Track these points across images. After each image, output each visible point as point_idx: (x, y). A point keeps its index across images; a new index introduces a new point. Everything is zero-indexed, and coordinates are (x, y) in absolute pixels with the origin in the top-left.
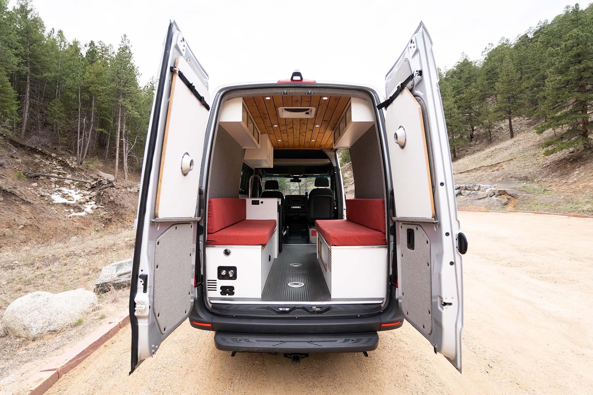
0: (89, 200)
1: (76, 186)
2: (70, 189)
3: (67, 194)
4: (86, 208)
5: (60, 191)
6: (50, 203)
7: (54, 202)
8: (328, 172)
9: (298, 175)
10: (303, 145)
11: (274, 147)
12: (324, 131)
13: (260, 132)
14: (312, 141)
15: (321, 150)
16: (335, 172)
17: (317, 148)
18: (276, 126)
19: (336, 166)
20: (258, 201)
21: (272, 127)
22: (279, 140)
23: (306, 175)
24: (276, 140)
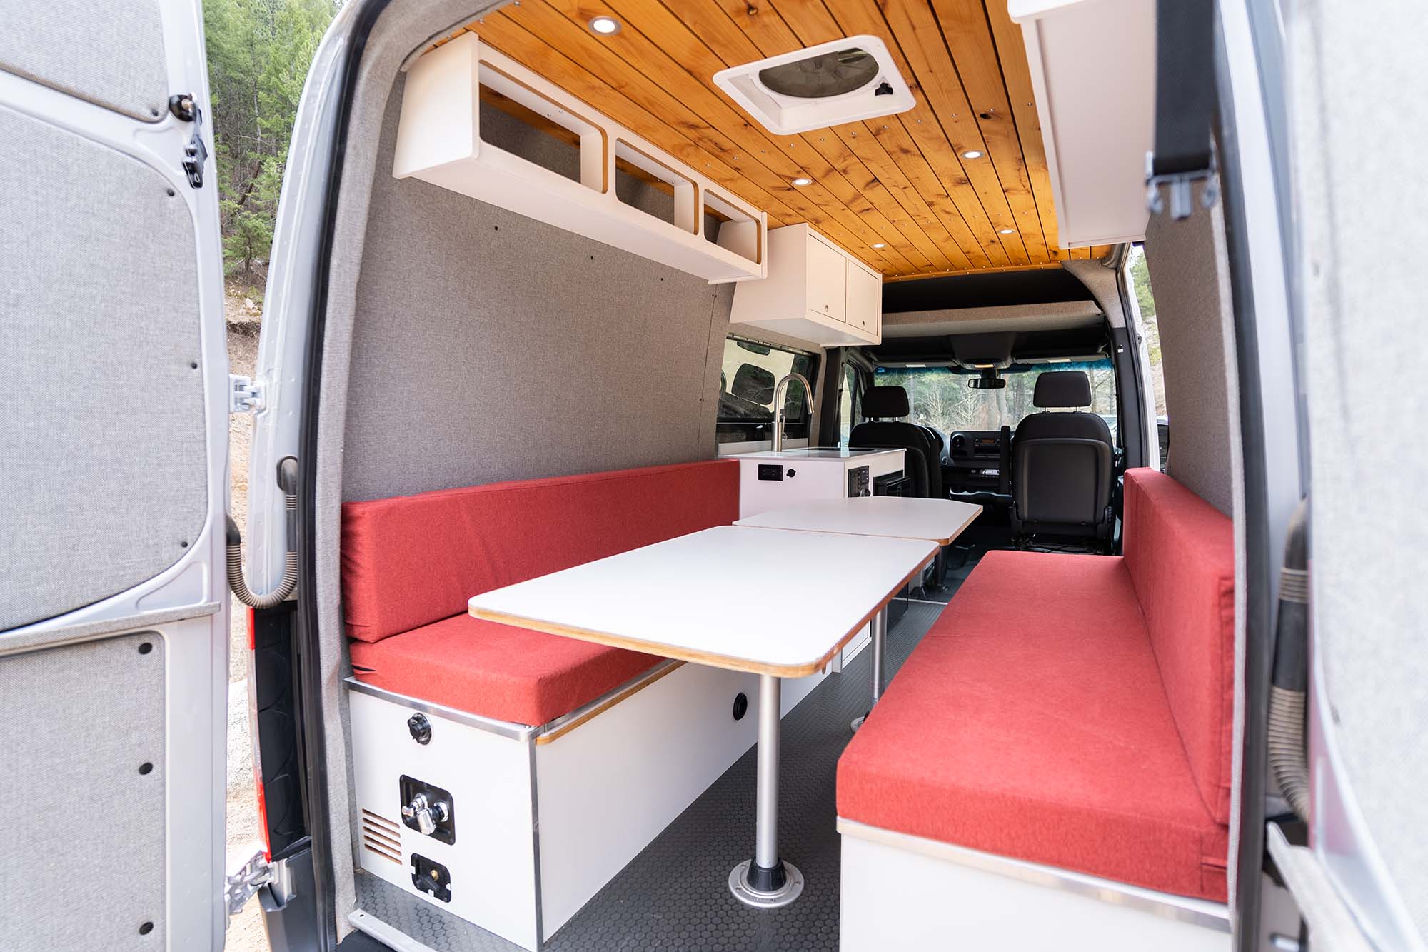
8: (1100, 351)
9: (992, 366)
10: (981, 256)
11: (882, 271)
12: (1021, 180)
13: (764, 218)
14: (1004, 232)
15: (1062, 267)
16: (1120, 351)
17: (1046, 263)
18: (802, 182)
19: (1125, 326)
20: (779, 468)
21: (792, 189)
22: (876, 244)
23: (1020, 362)
24: (863, 245)
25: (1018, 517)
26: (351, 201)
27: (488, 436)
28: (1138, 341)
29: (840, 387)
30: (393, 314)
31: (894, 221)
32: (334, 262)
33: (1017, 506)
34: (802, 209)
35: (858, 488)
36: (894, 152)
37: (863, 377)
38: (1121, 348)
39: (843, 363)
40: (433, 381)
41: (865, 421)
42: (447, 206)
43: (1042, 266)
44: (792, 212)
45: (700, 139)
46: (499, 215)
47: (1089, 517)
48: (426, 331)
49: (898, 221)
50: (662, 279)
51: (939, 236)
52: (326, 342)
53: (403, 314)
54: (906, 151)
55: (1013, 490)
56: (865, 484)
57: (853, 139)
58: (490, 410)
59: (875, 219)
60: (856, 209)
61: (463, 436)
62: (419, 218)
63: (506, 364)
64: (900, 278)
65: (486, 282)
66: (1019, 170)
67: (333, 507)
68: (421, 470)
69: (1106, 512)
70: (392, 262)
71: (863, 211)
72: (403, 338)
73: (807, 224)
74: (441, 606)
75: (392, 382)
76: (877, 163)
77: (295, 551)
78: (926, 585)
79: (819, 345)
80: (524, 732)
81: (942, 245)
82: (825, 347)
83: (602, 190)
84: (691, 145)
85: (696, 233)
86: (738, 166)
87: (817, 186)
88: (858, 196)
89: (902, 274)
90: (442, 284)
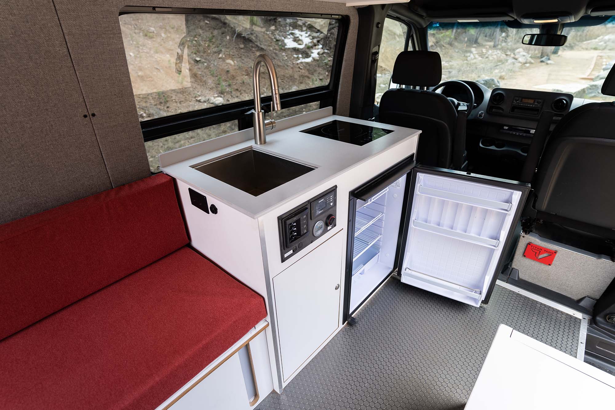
0: (317, 44)
1: (307, 27)
2: (302, 31)
3: (298, 37)
4: (312, 53)
5: (292, 34)
6: (283, 48)
7: (286, 47)
9: (556, 21)
29: (375, 50)
82: (354, 7)
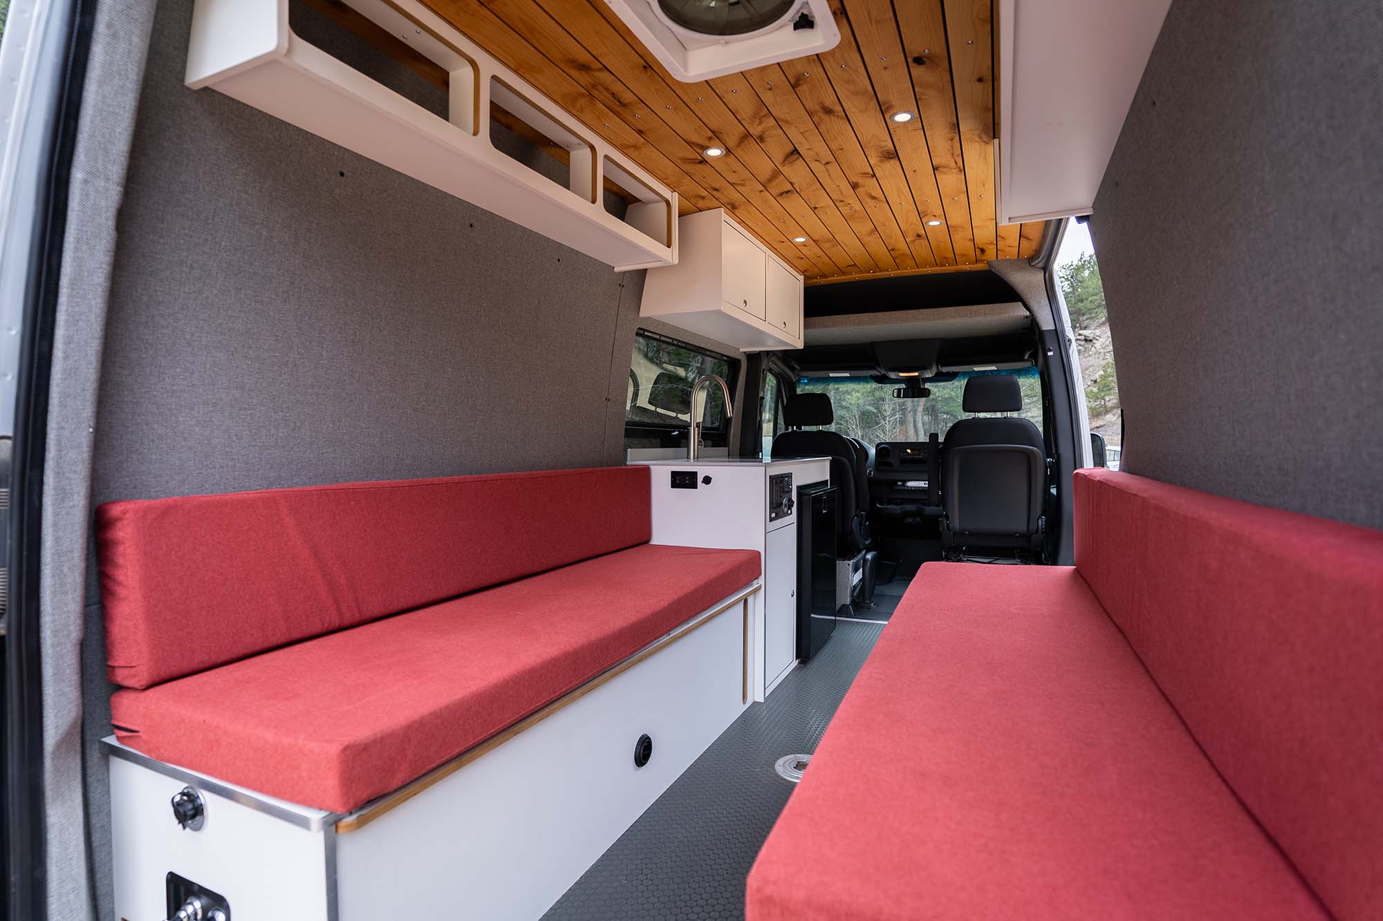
8: (1026, 357)
9: (916, 374)
10: (907, 255)
11: (803, 272)
12: (953, 154)
13: (674, 199)
14: (932, 223)
15: (989, 269)
16: (1050, 354)
17: (973, 263)
18: (714, 152)
19: (1054, 328)
20: (694, 474)
21: (703, 161)
22: (797, 237)
23: (945, 370)
24: (784, 239)
25: (949, 529)
26: (104, 97)
27: (331, 426)
28: (1068, 343)
29: (761, 395)
30: (189, 262)
31: (815, 208)
32: (78, 175)
33: (947, 517)
34: (716, 190)
35: (781, 497)
36: (816, 112)
37: (786, 386)
38: (1050, 350)
39: (764, 370)
40: (251, 352)
41: (788, 430)
42: (270, 136)
43: (967, 267)
44: (705, 193)
45: (594, 86)
46: (346, 157)
47: (1021, 527)
48: (241, 289)
49: (821, 207)
50: (559, 260)
51: (864, 228)
52: (64, 281)
53: (205, 265)
54: (828, 111)
55: (943, 502)
56: (787, 492)
57: (769, 91)
58: (334, 395)
59: (795, 205)
60: (775, 192)
61: (295, 423)
62: (227, 145)
63: (356, 340)
64: (823, 281)
65: (328, 238)
66: (952, 139)
67: (74, 506)
68: (231, 464)
69: (1040, 522)
70: (187, 195)
71: (782, 194)
72: (204, 295)
73: (723, 209)
74: (252, 635)
75: (189, 349)
76: (796, 127)
77: (4, 567)
78: (853, 602)
79: (739, 349)
80: (316, 816)
81: (866, 239)
82: (745, 352)
83: (472, 132)
84: (583, 95)
85: (594, 201)
86: (641, 128)
87: (731, 160)
88: (776, 173)
89: (824, 276)
90: (264, 233)
